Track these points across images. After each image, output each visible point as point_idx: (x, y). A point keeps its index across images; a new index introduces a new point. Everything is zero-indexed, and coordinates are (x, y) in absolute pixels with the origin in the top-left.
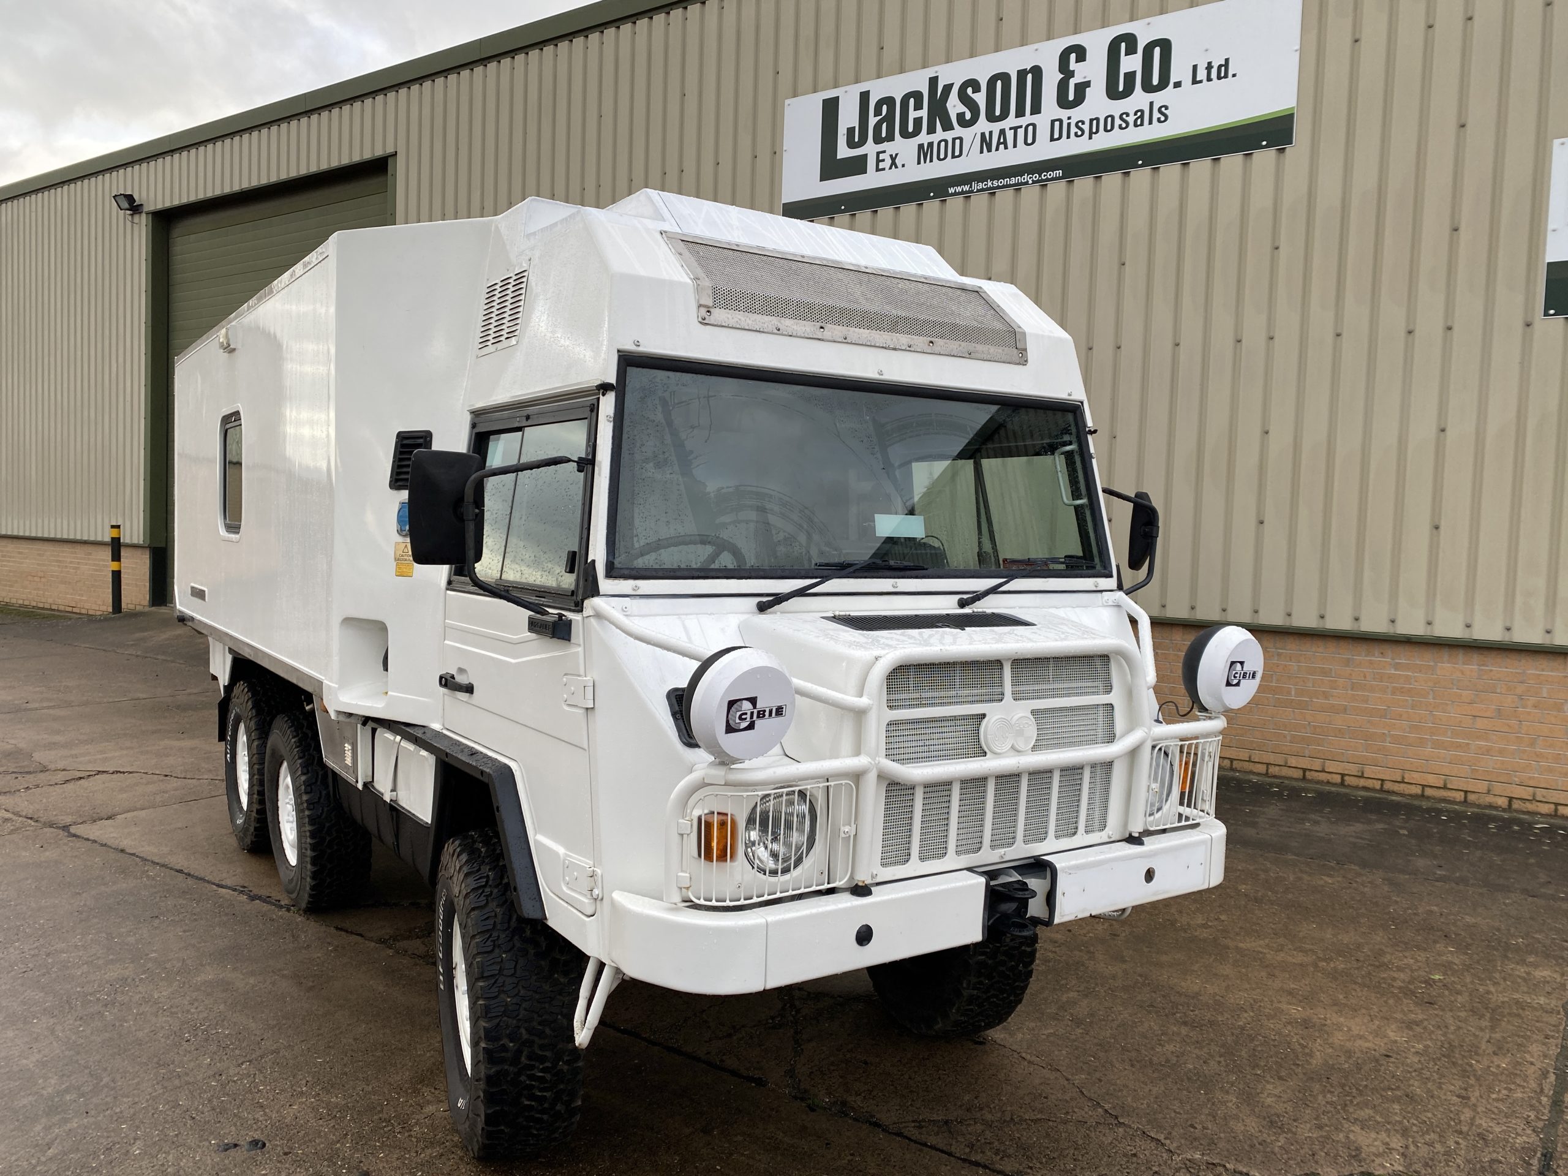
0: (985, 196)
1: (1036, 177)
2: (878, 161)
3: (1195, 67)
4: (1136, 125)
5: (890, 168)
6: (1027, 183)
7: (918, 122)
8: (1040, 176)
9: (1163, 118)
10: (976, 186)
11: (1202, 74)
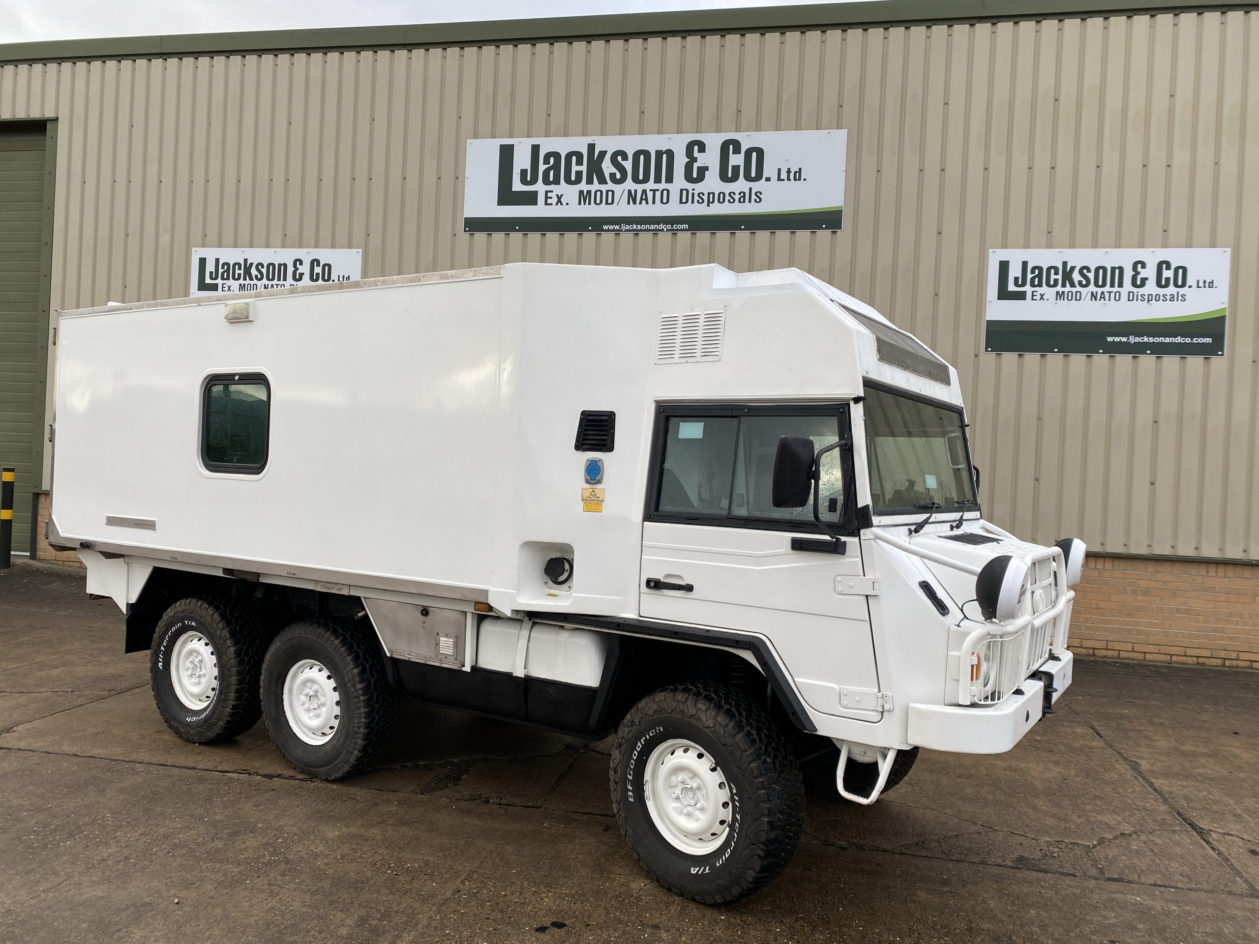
0: (631, 234)
1: (669, 227)
2: (547, 198)
3: (779, 170)
4: (740, 202)
5: (557, 204)
6: (663, 230)
7: (579, 174)
8: (672, 227)
9: (758, 200)
10: (623, 227)
11: (784, 175)
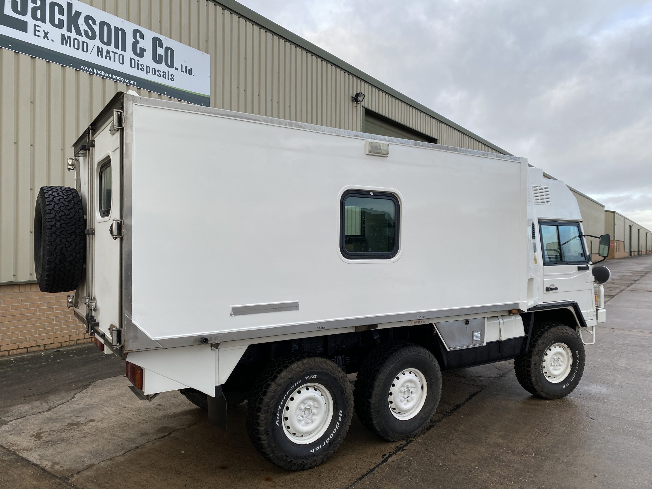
0: (100, 78)
1: (125, 80)
2: (35, 30)
3: (182, 65)
4: (163, 77)
5: (44, 38)
7: (61, 21)
9: (172, 79)
10: (95, 70)
11: (184, 69)
